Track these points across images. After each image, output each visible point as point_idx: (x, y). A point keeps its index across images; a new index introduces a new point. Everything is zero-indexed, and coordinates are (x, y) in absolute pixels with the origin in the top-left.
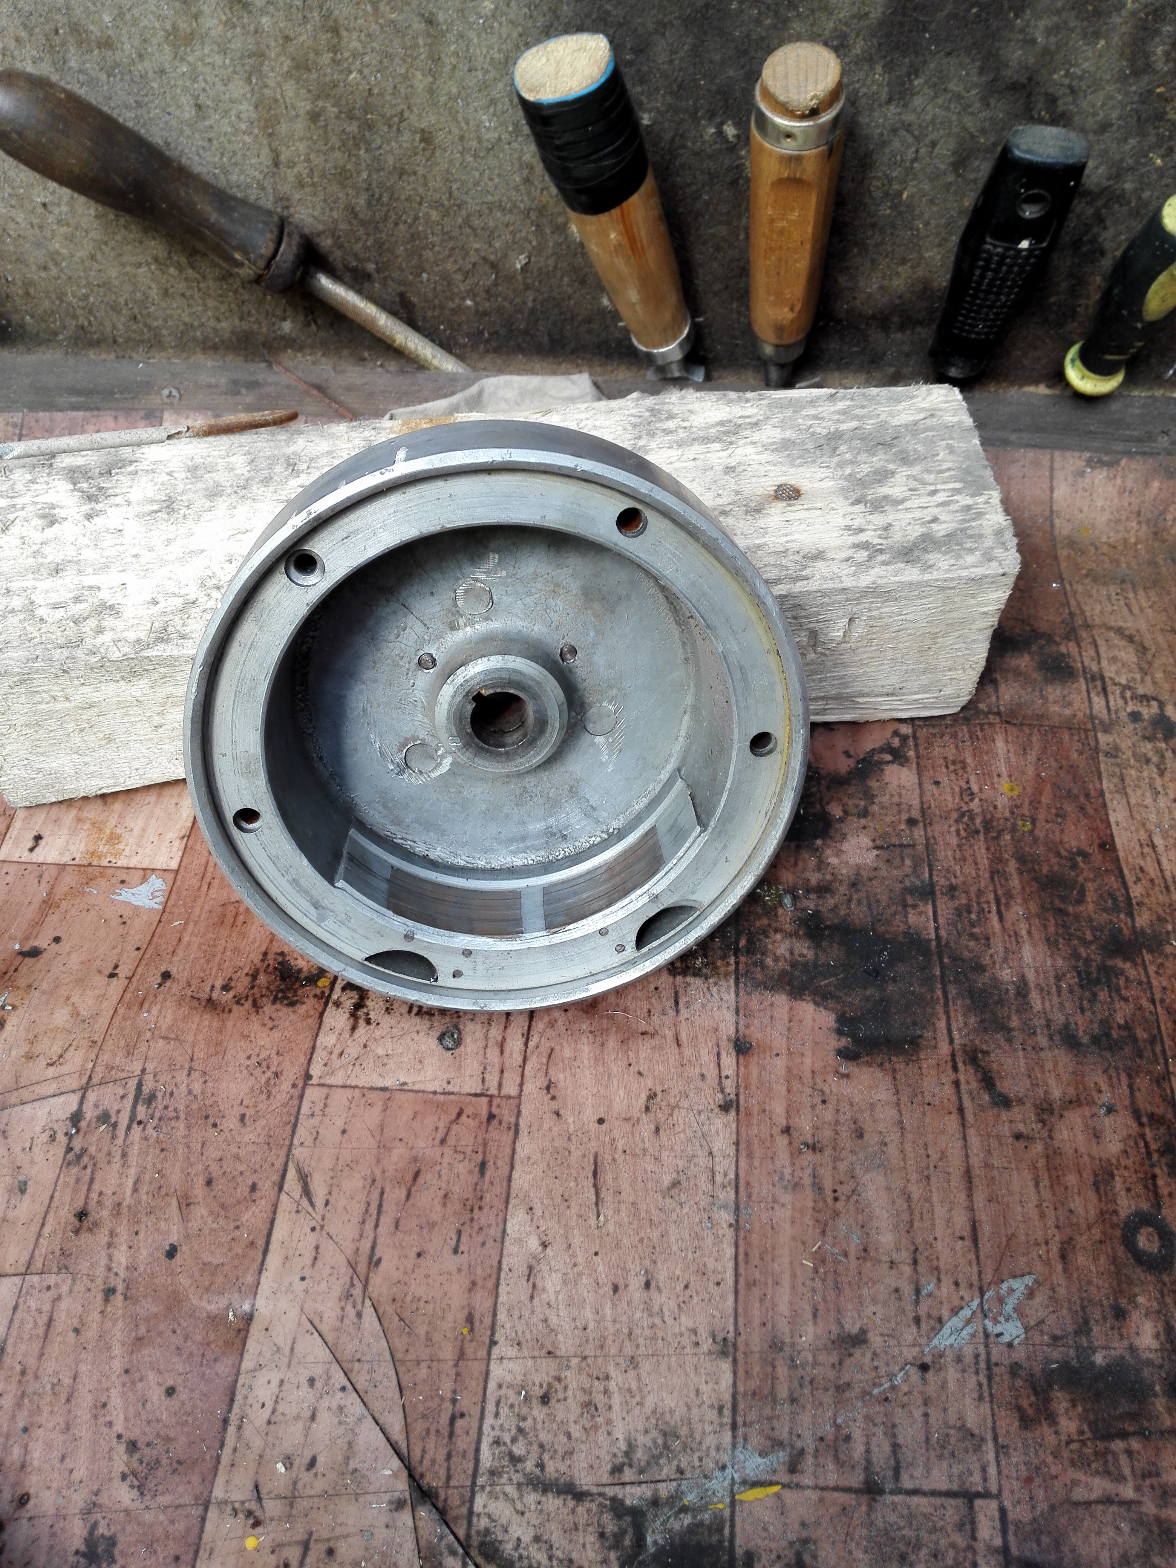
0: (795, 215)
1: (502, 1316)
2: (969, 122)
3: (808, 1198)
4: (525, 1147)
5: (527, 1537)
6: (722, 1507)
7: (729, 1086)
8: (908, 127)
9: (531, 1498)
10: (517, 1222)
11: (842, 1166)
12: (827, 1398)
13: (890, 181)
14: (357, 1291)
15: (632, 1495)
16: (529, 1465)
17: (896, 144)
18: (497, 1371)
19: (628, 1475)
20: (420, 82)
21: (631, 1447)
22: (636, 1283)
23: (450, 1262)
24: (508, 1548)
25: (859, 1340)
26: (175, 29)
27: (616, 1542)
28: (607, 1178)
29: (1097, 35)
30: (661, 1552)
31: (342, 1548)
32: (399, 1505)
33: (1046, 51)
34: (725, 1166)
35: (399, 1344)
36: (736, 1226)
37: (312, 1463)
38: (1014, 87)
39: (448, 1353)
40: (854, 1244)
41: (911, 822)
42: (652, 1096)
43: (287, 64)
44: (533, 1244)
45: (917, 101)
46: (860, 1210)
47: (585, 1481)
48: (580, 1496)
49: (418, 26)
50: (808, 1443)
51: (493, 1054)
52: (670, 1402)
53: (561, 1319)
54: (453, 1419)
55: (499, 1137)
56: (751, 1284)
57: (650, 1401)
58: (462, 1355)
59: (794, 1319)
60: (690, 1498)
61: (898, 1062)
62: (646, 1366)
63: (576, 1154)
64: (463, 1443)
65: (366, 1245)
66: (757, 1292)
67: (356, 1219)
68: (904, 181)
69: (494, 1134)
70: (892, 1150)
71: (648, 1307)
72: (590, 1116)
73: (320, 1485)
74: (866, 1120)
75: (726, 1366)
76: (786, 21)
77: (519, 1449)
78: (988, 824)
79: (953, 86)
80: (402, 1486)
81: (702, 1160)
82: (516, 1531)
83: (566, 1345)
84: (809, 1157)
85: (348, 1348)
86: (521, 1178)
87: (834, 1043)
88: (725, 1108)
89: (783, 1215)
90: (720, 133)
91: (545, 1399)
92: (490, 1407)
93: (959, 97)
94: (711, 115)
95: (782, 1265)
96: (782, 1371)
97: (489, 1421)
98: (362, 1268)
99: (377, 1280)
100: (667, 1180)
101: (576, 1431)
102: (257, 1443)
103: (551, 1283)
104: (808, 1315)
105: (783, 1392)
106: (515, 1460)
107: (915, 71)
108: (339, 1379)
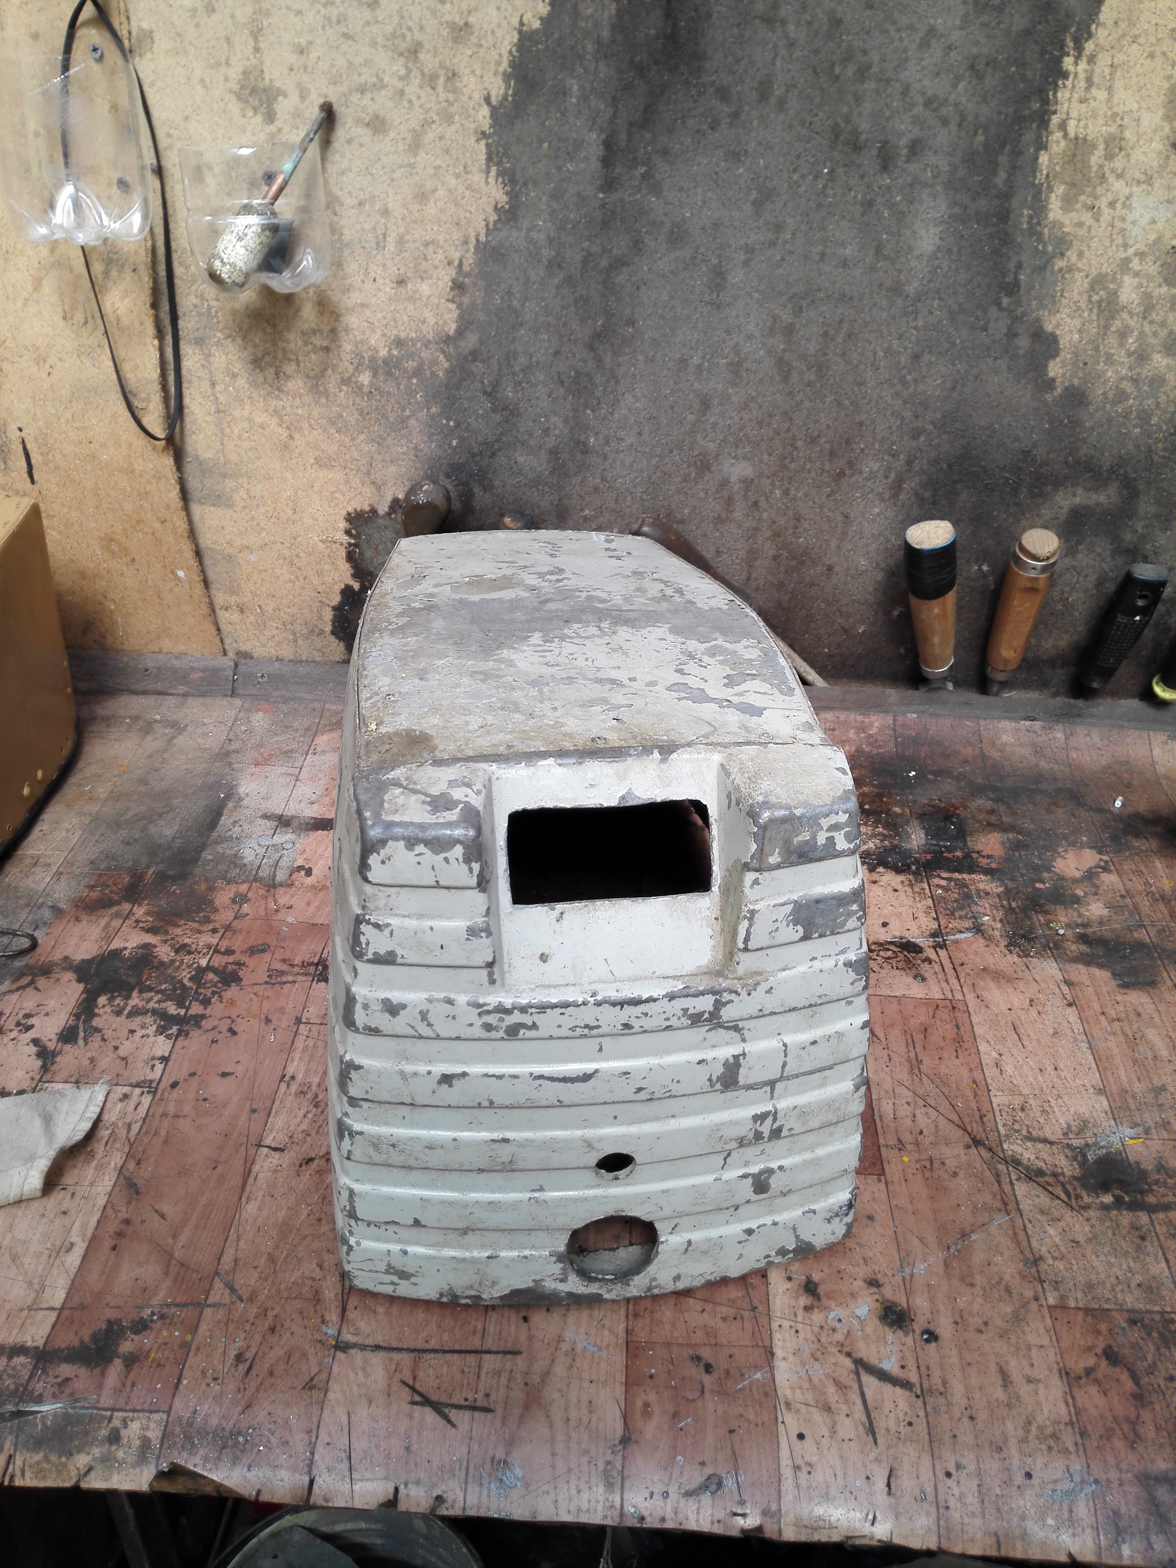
0: (1028, 605)
1: (989, 1081)
2: (1104, 565)
3: (1122, 1038)
4: (975, 1019)
5: (1033, 1157)
6: (1119, 1146)
7: (1069, 997)
8: (1074, 568)
9: (1029, 1144)
10: (983, 1047)
11: (1135, 1027)
12: (1155, 1109)
13: (1063, 592)
14: (916, 1071)
15: (1076, 1143)
16: (1024, 1132)
17: (1068, 576)
18: (995, 1101)
19: (1071, 1136)
20: (834, 543)
21: (1069, 1127)
22: (1050, 1069)
23: (957, 1062)
24: (1025, 1162)
25: (1163, 1088)
26: (719, 516)
27: (1075, 1158)
28: (1021, 1030)
29: (1167, 529)
30: (1095, 1162)
31: (947, 1162)
32: (968, 1147)
33: (1143, 535)
34: (1077, 1026)
35: (946, 1090)
36: (1090, 1047)
37: (921, 1132)
38: (1127, 551)
39: (969, 1093)
40: (1149, 1054)
41: (1122, 896)
42: (1031, 1001)
43: (770, 533)
44: (995, 1054)
45: (1080, 556)
46: (1148, 1043)
47: (1052, 1138)
48: (1051, 1143)
49: (840, 518)
50: (1151, 1124)
51: (944, 985)
52: (1082, 1110)
53: (1018, 1081)
54: (981, 1117)
55: (961, 1017)
56: (1105, 1069)
57: (1072, 1110)
58: (976, 1095)
59: (1130, 1081)
60: (1103, 1143)
61: (1150, 989)
62: (1066, 1098)
63: (1002, 1022)
64: (989, 1125)
65: (913, 1055)
66: (1109, 1072)
67: (903, 1045)
68: (1071, 593)
69: (958, 1014)
70: (1157, 1020)
71: (1059, 1077)
72: (1004, 1007)
73: (927, 1141)
74: (1140, 1009)
75: (1103, 1099)
76: (1019, 520)
77: (1017, 1127)
78: (1163, 897)
79: (1098, 550)
80: (967, 1139)
81: (1065, 1024)
82: (1026, 1155)
83: (1025, 1091)
84: (1116, 1023)
85: (921, 1092)
86: (978, 1030)
87: (1114, 983)
88: (1070, 1005)
89: (1112, 1044)
90: (980, 569)
91: (1022, 1109)
92: (997, 1113)
93: (1100, 555)
94: (977, 561)
95: (1118, 1061)
96: (1130, 1100)
97: (998, 1118)
98: (914, 1062)
99: (923, 1068)
100: (1051, 1031)
101: (1042, 1120)
102: (892, 1125)
103: (1009, 1069)
104: (1135, 1078)
105: (1133, 1107)
106: (1017, 1131)
107: (1079, 543)
108: (922, 1103)
